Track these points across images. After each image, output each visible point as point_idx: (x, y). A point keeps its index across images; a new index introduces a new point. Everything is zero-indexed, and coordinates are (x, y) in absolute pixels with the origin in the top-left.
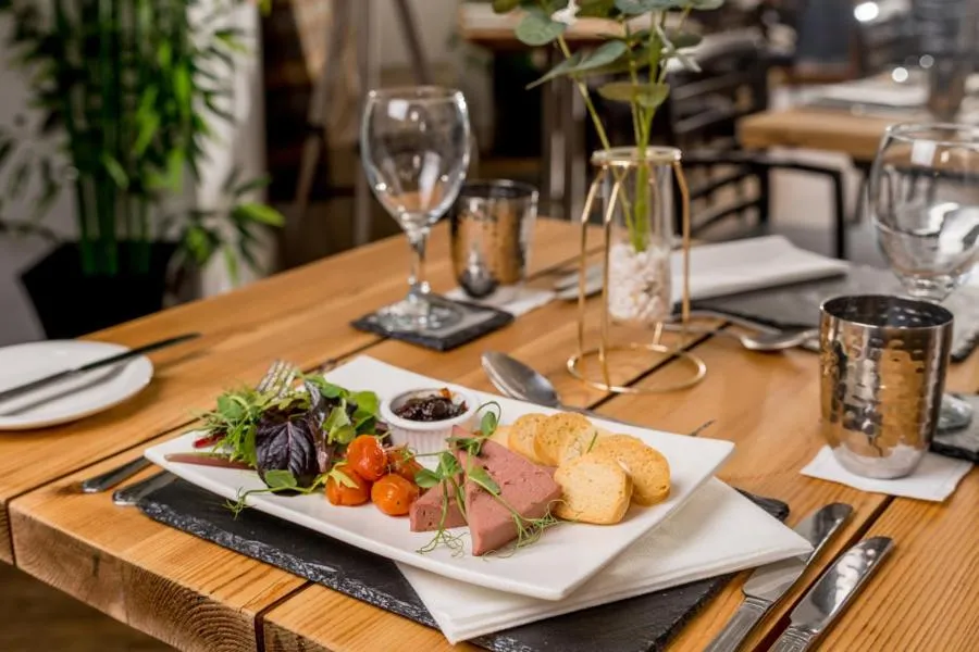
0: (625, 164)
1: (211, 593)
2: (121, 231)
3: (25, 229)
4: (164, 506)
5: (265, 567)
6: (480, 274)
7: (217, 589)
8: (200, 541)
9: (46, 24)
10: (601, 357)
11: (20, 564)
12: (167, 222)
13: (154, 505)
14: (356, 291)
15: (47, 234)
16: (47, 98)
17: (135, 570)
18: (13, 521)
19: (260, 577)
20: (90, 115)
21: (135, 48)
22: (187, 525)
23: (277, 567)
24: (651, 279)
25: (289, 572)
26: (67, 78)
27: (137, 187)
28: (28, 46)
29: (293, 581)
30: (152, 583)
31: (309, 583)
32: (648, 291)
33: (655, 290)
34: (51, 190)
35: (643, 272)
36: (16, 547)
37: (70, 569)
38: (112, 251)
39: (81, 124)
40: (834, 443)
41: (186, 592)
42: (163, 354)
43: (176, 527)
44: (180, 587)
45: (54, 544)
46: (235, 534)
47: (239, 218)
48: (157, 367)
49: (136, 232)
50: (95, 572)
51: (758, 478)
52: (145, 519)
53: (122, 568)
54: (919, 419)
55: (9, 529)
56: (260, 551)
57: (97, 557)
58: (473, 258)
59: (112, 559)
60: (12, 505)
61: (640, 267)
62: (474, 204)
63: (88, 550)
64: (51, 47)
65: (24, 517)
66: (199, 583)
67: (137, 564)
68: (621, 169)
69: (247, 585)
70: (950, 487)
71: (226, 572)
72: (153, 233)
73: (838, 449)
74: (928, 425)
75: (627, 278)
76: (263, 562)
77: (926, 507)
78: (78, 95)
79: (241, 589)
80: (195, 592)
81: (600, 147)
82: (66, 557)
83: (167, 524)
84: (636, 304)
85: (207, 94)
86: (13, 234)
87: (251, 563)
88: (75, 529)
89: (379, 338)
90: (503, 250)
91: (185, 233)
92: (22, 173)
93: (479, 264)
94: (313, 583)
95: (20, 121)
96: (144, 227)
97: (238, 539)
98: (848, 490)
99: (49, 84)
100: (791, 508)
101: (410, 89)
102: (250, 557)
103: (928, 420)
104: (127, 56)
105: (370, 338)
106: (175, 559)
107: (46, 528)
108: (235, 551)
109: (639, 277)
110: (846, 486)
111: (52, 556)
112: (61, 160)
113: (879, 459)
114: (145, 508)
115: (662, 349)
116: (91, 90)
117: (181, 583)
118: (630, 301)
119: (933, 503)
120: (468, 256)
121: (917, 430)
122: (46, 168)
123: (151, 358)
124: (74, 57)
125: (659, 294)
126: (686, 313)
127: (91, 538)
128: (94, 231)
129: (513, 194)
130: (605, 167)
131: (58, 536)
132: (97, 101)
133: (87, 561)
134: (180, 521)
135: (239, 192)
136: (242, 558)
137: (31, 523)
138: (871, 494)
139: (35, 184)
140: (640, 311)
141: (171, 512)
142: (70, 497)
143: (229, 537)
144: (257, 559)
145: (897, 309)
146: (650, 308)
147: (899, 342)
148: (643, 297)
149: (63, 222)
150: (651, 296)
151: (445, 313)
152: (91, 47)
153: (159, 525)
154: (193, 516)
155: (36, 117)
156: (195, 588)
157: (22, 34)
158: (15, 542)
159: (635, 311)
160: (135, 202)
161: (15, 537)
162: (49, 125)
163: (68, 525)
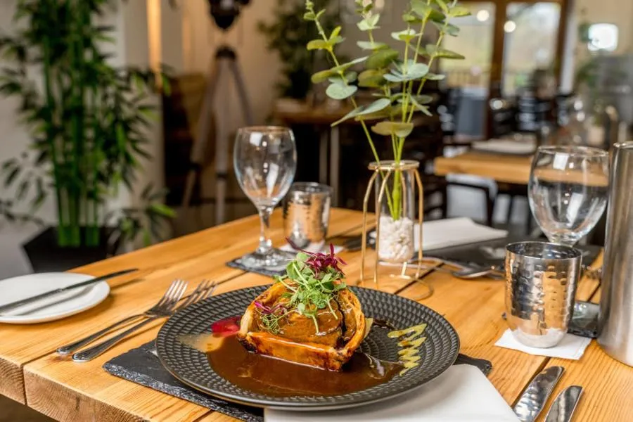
0: (389, 169)
1: (151, 418)
2: (82, 221)
3: (26, 218)
4: (120, 367)
5: (184, 402)
6: (300, 236)
7: (155, 415)
8: (143, 387)
9: (41, 101)
10: (375, 280)
11: (29, 404)
12: (109, 215)
13: (114, 366)
14: (228, 246)
15: (39, 222)
16: (40, 143)
17: (103, 405)
18: (25, 377)
19: (181, 408)
20: (65, 154)
21: (93, 116)
22: (134, 378)
23: (191, 402)
24: (403, 235)
25: (199, 405)
26: (52, 132)
27: (92, 196)
28: (31, 113)
29: (201, 410)
30: (113, 413)
31: (212, 411)
32: (401, 242)
33: (405, 242)
34: (41, 196)
35: (398, 232)
36: (27, 394)
37: (62, 406)
38: (76, 232)
39: (60, 159)
40: (513, 328)
41: (135, 418)
42: (115, 281)
43: (128, 380)
44: (131, 415)
45: (52, 391)
46: (164, 383)
47: (151, 213)
48: (112, 288)
49: (91, 221)
50: (77, 408)
51: (472, 348)
52: (108, 375)
53: (94, 405)
54: (563, 312)
55: (23, 382)
56: (180, 393)
57: (78, 399)
58: (296, 227)
59: (88, 399)
60: (25, 368)
61: (397, 229)
62: (297, 195)
63: (73, 394)
64: (44, 114)
65: (33, 375)
66: (144, 412)
67: (104, 401)
68: (385, 172)
69: (173, 413)
70: (581, 352)
71: (160, 406)
72: (100, 222)
73: (516, 331)
74: (568, 316)
75: (389, 235)
76: (182, 399)
77: (569, 363)
78: (58, 142)
79: (170, 415)
80: (141, 418)
81: (374, 160)
82: (58, 399)
83: (121, 377)
84: (394, 250)
85: (133, 142)
86: (18, 221)
87: (175, 400)
88: (65, 382)
89: (243, 272)
90: (314, 222)
91: (120, 222)
92: (24, 186)
93: (299, 230)
94: (214, 411)
95: (25, 155)
96: (96, 218)
97: (167, 386)
98: (522, 354)
99: (42, 136)
100: (493, 364)
101: (262, 128)
102: (174, 396)
103: (568, 313)
104: (88, 120)
105: (237, 272)
106: (127, 399)
107: (46, 381)
108: (164, 393)
109: (396, 234)
110: (522, 352)
111: (49, 398)
112: (48, 180)
113: (541, 336)
114: (108, 368)
115: (408, 278)
116: (67, 139)
117: (132, 412)
118: (391, 248)
119: (573, 361)
120: (293, 225)
121: (562, 319)
122: (39, 183)
123: (108, 283)
124: (57, 120)
125: (407, 244)
126: (420, 257)
127: (75, 387)
128: (67, 220)
129: (318, 190)
130: (377, 171)
131: (54, 386)
132: (70, 146)
133: (72, 401)
134: (130, 376)
135: (151, 199)
136: (169, 397)
137: (38, 378)
138: (537, 356)
139: (32, 192)
140: (397, 254)
141: (125, 371)
142: (60, 363)
143: (161, 385)
144: (178, 398)
145: (547, 250)
146: (402, 252)
147: (553, 267)
148: (398, 246)
149: (48, 215)
150: (402, 246)
151: (280, 258)
152: (67, 115)
153: (116, 378)
154: (138, 372)
155: (34, 154)
156: (140, 415)
157: (26, 106)
158: (26, 391)
159: (393, 254)
160: (91, 204)
161: (26, 387)
162: (41, 159)
163: (59, 379)
